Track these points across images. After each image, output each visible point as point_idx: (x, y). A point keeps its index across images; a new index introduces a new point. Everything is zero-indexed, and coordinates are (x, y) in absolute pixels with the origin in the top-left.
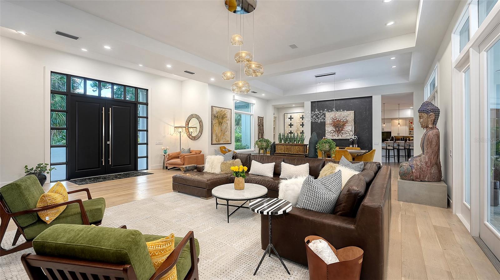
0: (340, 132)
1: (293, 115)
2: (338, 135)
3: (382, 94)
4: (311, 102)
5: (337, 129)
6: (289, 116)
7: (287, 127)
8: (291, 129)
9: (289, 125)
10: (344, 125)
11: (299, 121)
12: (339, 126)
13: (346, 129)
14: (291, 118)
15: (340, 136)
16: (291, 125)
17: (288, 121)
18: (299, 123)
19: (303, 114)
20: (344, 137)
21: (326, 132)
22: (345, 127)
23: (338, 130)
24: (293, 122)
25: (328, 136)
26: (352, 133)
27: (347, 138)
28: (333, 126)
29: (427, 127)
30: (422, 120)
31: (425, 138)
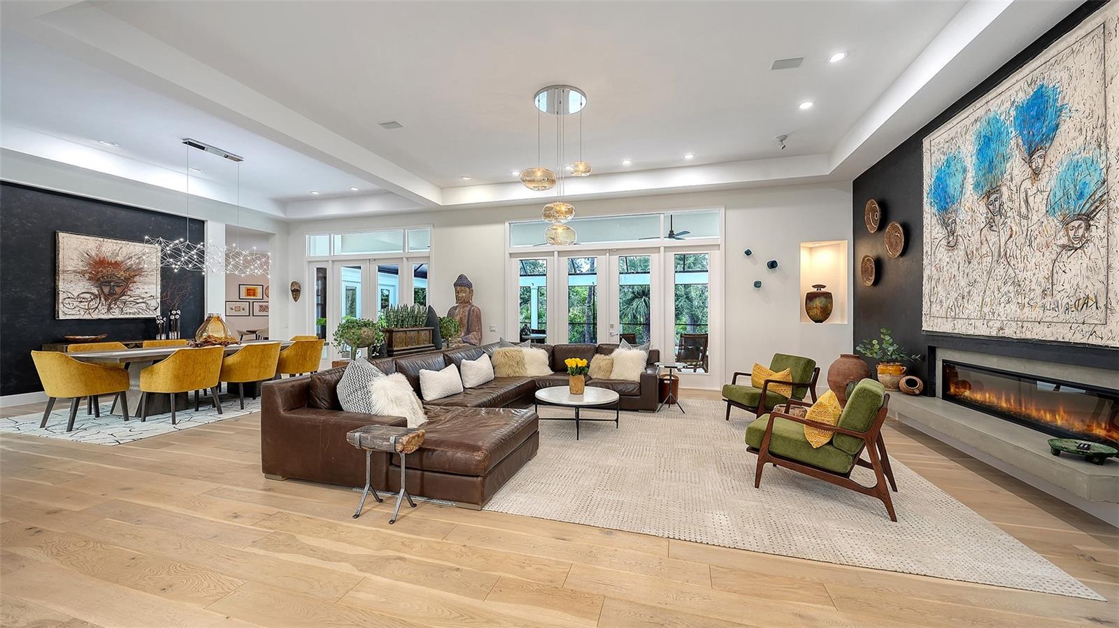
3: (229, 223)
21: (61, 296)
25: (68, 311)
26: (155, 303)
27: (141, 316)
28: (90, 279)
29: (468, 302)
30: (464, 295)
31: (469, 314)
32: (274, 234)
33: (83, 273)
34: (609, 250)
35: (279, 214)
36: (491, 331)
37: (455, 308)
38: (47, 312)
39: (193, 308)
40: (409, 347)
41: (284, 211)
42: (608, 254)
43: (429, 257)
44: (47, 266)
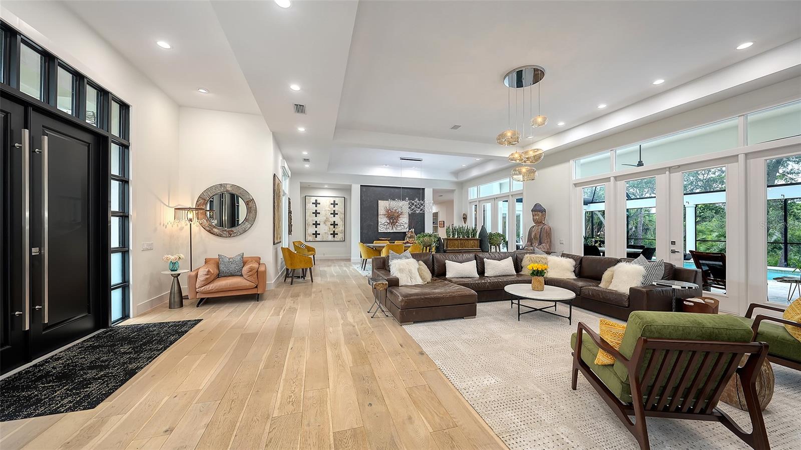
0: (394, 225)
1: (319, 200)
2: (392, 228)
3: (434, 188)
4: (361, 185)
5: (391, 221)
6: (313, 200)
7: (310, 216)
8: (316, 219)
9: (313, 213)
10: (398, 216)
11: (329, 207)
12: (393, 217)
13: (401, 221)
14: (316, 203)
15: (395, 229)
16: (316, 213)
17: (311, 208)
18: (329, 211)
19: (334, 199)
20: (400, 229)
21: (379, 224)
22: (399, 219)
23: (393, 222)
24: (319, 208)
25: (382, 229)
26: (406, 226)
27: (402, 231)
28: (387, 217)
29: (541, 222)
30: (537, 217)
31: (541, 230)
32: (455, 190)
33: (385, 215)
34: (670, 168)
35: (454, 179)
36: (561, 243)
37: (533, 227)
38: (376, 229)
39: (420, 227)
40: (460, 249)
41: (457, 177)
42: (667, 172)
43: (522, 193)
44: (376, 213)
